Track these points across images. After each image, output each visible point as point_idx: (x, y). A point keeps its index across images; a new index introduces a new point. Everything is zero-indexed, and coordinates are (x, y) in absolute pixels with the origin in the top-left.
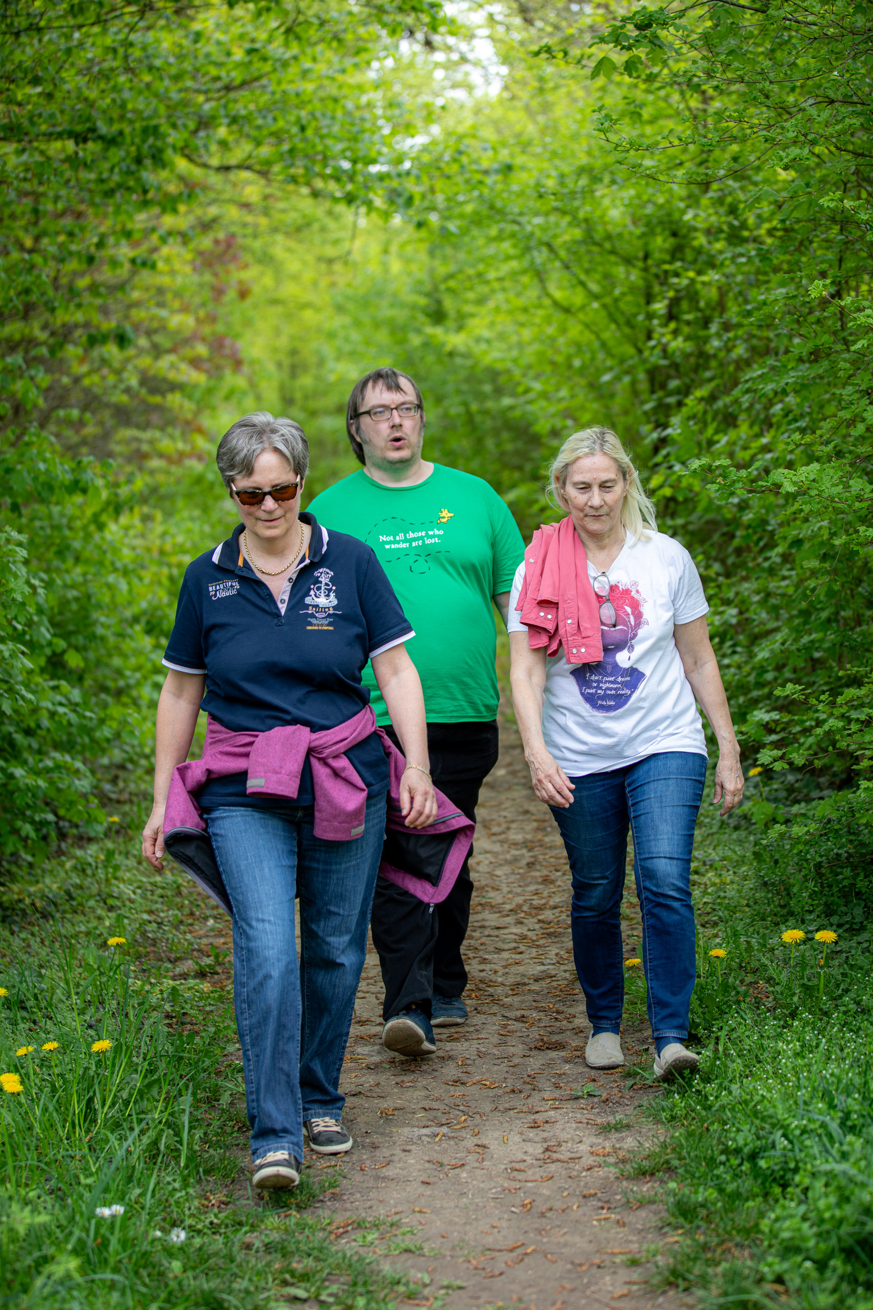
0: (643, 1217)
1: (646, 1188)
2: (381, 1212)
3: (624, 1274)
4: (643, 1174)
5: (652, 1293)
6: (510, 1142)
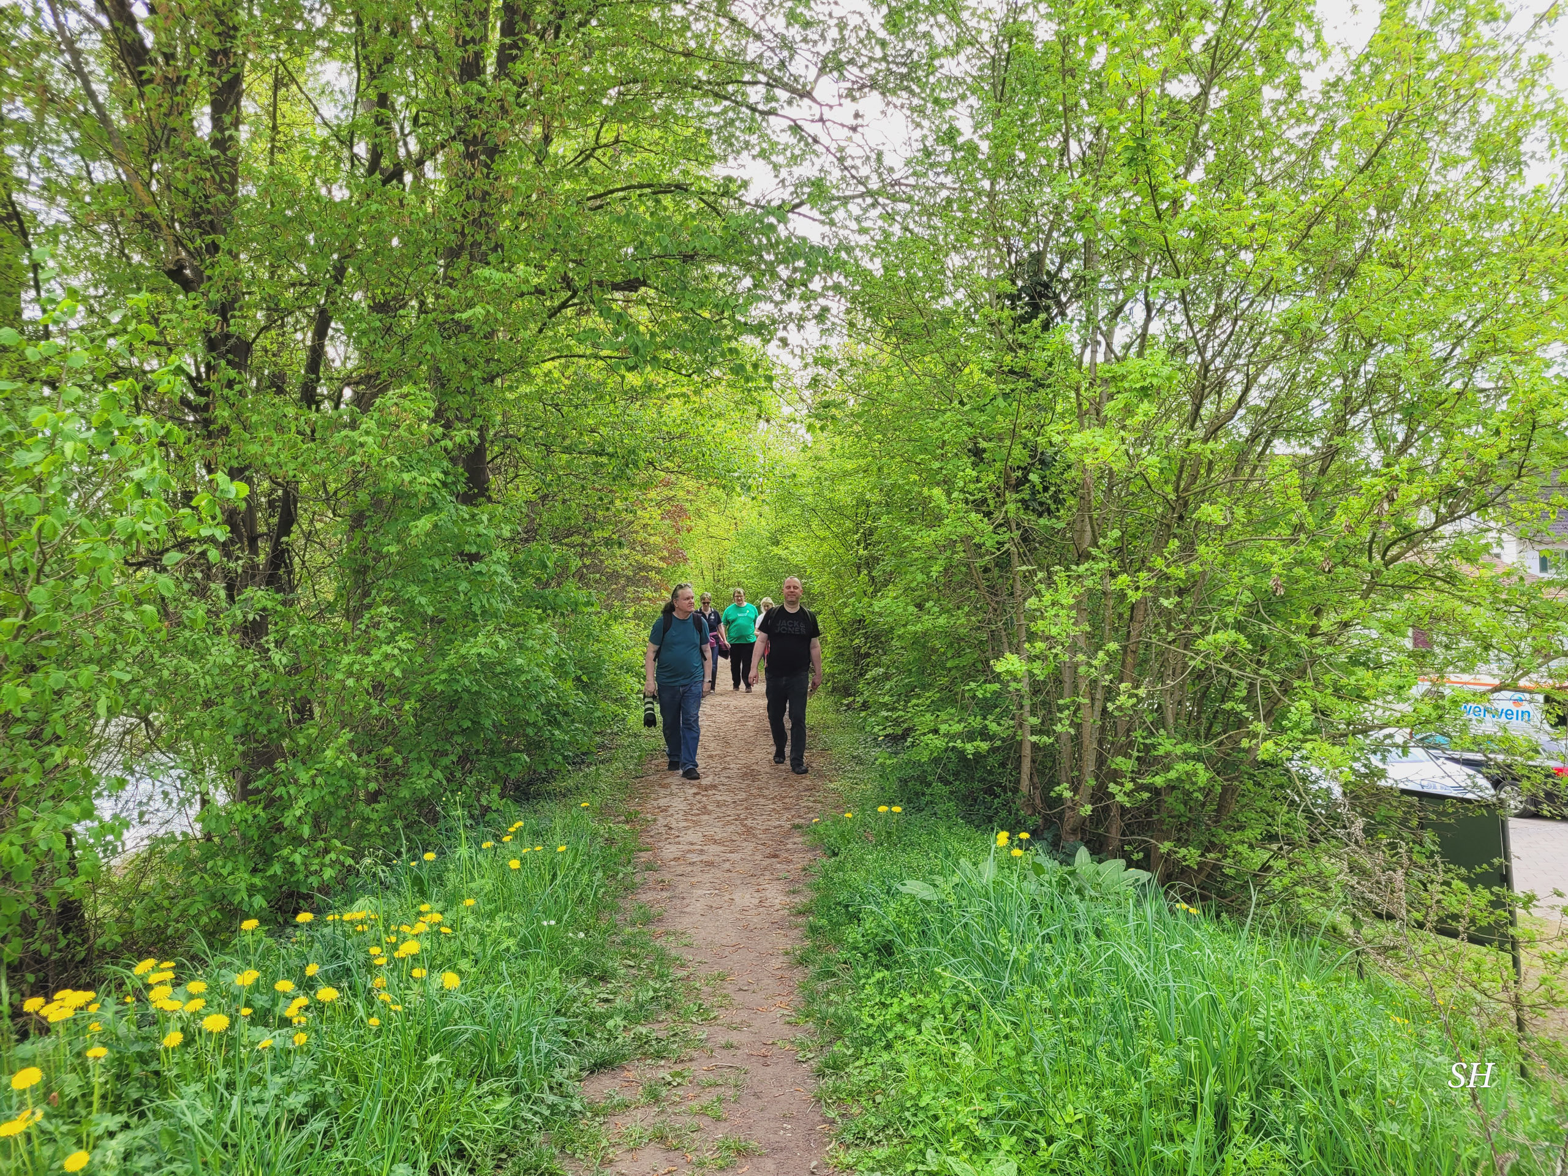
0: (796, 933)
1: (801, 920)
2: (679, 928)
3: (781, 959)
4: (800, 913)
5: (791, 967)
6: (745, 898)
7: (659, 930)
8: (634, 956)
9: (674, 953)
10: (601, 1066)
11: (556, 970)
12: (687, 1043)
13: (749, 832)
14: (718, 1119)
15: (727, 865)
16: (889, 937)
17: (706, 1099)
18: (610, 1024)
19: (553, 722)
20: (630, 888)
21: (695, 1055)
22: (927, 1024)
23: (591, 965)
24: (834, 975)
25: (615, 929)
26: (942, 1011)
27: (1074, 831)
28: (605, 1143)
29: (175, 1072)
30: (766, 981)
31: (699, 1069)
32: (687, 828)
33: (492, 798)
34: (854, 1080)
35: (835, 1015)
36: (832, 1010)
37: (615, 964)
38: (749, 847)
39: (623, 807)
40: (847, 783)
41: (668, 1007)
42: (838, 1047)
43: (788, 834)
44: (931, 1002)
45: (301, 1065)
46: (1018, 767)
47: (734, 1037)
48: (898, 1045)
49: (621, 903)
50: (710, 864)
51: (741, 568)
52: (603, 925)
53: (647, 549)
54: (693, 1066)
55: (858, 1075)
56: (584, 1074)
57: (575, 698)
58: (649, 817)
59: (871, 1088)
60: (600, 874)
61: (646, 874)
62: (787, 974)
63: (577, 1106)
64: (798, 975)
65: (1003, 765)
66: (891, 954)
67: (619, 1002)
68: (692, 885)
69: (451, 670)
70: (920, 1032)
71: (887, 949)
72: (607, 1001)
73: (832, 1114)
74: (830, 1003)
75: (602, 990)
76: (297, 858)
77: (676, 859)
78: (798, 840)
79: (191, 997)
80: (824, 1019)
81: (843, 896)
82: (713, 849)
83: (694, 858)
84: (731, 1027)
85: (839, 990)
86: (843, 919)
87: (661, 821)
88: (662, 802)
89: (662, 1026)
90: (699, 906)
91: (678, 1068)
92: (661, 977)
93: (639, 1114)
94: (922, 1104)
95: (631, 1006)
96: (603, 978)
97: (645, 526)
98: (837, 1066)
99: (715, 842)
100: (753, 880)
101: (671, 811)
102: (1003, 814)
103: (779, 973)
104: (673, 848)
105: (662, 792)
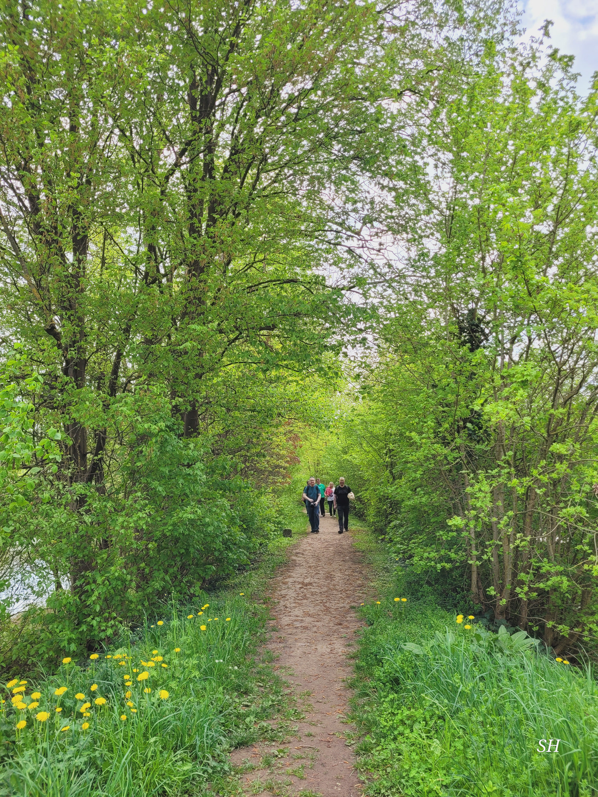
0: (349, 669)
1: (352, 662)
2: (287, 665)
3: (343, 684)
4: (352, 658)
5: (345, 689)
6: (323, 648)
7: (277, 666)
8: (263, 680)
9: (284, 679)
10: (241, 744)
11: (221, 689)
12: (287, 732)
13: (327, 609)
14: (302, 778)
15: (315, 629)
16: (397, 675)
17: (296, 766)
18: (248, 720)
19: (228, 548)
20: (263, 641)
21: (291, 739)
22: (416, 727)
23: (240, 686)
24: (367, 695)
25: (253, 664)
26: (425, 720)
27: (502, 613)
28: (240, 790)
29: (21, 743)
30: (332, 697)
31: (293, 749)
32: (295, 607)
33: (196, 589)
34: (375, 758)
35: (367, 718)
36: (365, 716)
37: (253, 685)
38: (327, 618)
39: (263, 595)
40: (380, 582)
41: (279, 711)
42: (367, 738)
43: (347, 612)
44: (419, 713)
45: (84, 740)
46: (470, 577)
47: (313, 730)
48: (400, 738)
49: (258, 650)
50: (306, 628)
51: (328, 465)
52: (248, 662)
53: (280, 457)
54: (290, 746)
55: (378, 755)
56: (232, 749)
57: (241, 536)
58: (276, 601)
59: (384, 764)
60: (247, 634)
61: (272, 633)
62: (343, 693)
63: (226, 768)
64: (349, 694)
65: (462, 575)
66: (398, 684)
67: (252, 708)
68: (296, 640)
69: (174, 525)
70: (412, 731)
71: (396, 681)
72: (247, 706)
73: (363, 778)
74: (365, 712)
75: (245, 700)
76: (94, 623)
77: (288, 625)
78: (353, 615)
79: (33, 701)
80: (361, 721)
81: (374, 649)
82: (308, 619)
83: (298, 624)
84: (312, 724)
85: (369, 704)
86: (375, 662)
87: (282, 603)
88: (283, 592)
89: (275, 722)
90: (299, 652)
91: (282, 747)
92: (276, 693)
93: (259, 774)
94: (411, 776)
95: (259, 710)
96: (246, 693)
97: (278, 446)
98: (366, 750)
99: (309, 615)
100: (328, 638)
101: (287, 597)
102: (462, 603)
103: (339, 692)
104: (287, 619)
105: (284, 586)
